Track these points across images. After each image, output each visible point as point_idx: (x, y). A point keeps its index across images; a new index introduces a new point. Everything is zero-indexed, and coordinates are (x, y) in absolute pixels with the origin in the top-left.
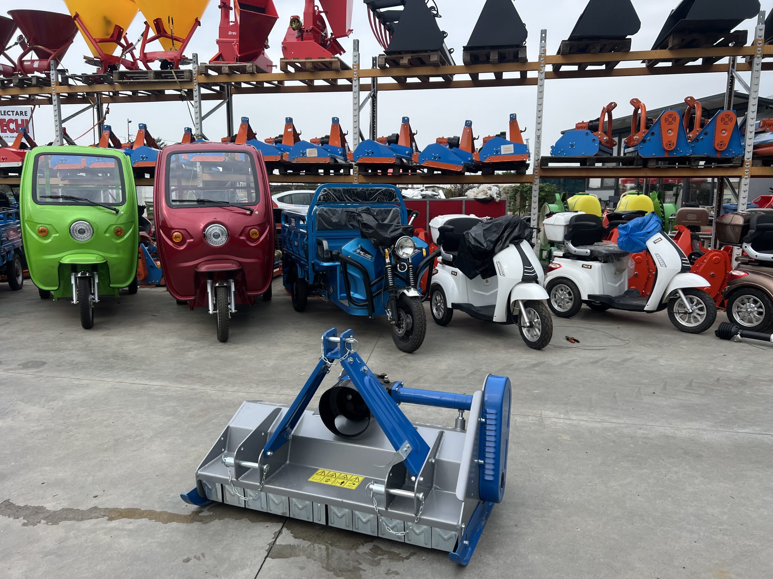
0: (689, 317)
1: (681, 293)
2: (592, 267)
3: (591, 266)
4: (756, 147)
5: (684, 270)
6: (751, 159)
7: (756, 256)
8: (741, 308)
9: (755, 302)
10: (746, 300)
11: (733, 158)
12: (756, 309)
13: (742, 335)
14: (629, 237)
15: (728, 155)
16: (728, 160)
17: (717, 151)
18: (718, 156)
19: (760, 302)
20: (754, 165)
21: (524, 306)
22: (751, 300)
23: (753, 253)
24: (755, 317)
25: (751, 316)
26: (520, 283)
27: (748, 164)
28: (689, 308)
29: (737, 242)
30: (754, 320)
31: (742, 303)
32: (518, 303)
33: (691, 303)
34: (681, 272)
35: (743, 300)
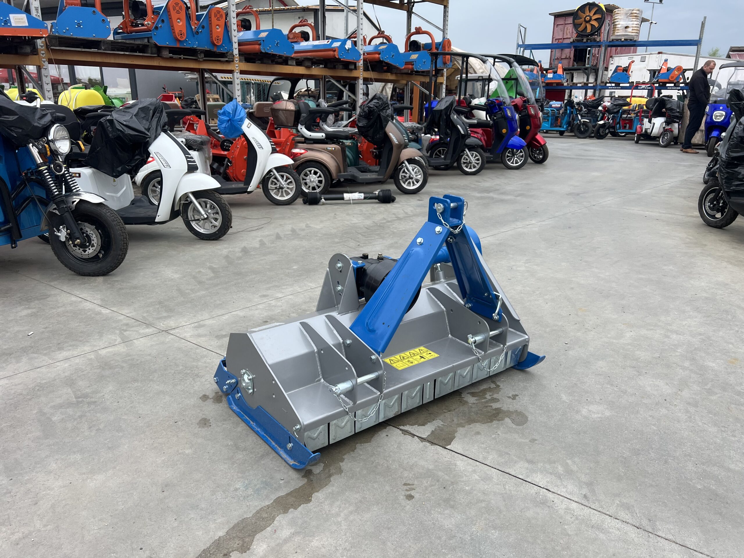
0: (282, 192)
1: (274, 171)
4: (240, 44)
5: (274, 151)
6: (238, 55)
7: (312, 136)
8: (305, 180)
9: (316, 173)
10: (308, 173)
11: (227, 53)
12: (317, 178)
13: (326, 199)
14: (231, 122)
15: (222, 50)
16: (223, 55)
17: (214, 45)
18: (215, 50)
19: (319, 173)
20: (240, 61)
21: (196, 198)
22: (313, 172)
23: (307, 133)
24: (317, 185)
25: (314, 184)
26: (187, 173)
27: (237, 59)
28: (283, 183)
29: (290, 125)
30: (316, 187)
31: (306, 175)
32: (186, 196)
33: (283, 179)
34: (272, 153)
35: (306, 173)
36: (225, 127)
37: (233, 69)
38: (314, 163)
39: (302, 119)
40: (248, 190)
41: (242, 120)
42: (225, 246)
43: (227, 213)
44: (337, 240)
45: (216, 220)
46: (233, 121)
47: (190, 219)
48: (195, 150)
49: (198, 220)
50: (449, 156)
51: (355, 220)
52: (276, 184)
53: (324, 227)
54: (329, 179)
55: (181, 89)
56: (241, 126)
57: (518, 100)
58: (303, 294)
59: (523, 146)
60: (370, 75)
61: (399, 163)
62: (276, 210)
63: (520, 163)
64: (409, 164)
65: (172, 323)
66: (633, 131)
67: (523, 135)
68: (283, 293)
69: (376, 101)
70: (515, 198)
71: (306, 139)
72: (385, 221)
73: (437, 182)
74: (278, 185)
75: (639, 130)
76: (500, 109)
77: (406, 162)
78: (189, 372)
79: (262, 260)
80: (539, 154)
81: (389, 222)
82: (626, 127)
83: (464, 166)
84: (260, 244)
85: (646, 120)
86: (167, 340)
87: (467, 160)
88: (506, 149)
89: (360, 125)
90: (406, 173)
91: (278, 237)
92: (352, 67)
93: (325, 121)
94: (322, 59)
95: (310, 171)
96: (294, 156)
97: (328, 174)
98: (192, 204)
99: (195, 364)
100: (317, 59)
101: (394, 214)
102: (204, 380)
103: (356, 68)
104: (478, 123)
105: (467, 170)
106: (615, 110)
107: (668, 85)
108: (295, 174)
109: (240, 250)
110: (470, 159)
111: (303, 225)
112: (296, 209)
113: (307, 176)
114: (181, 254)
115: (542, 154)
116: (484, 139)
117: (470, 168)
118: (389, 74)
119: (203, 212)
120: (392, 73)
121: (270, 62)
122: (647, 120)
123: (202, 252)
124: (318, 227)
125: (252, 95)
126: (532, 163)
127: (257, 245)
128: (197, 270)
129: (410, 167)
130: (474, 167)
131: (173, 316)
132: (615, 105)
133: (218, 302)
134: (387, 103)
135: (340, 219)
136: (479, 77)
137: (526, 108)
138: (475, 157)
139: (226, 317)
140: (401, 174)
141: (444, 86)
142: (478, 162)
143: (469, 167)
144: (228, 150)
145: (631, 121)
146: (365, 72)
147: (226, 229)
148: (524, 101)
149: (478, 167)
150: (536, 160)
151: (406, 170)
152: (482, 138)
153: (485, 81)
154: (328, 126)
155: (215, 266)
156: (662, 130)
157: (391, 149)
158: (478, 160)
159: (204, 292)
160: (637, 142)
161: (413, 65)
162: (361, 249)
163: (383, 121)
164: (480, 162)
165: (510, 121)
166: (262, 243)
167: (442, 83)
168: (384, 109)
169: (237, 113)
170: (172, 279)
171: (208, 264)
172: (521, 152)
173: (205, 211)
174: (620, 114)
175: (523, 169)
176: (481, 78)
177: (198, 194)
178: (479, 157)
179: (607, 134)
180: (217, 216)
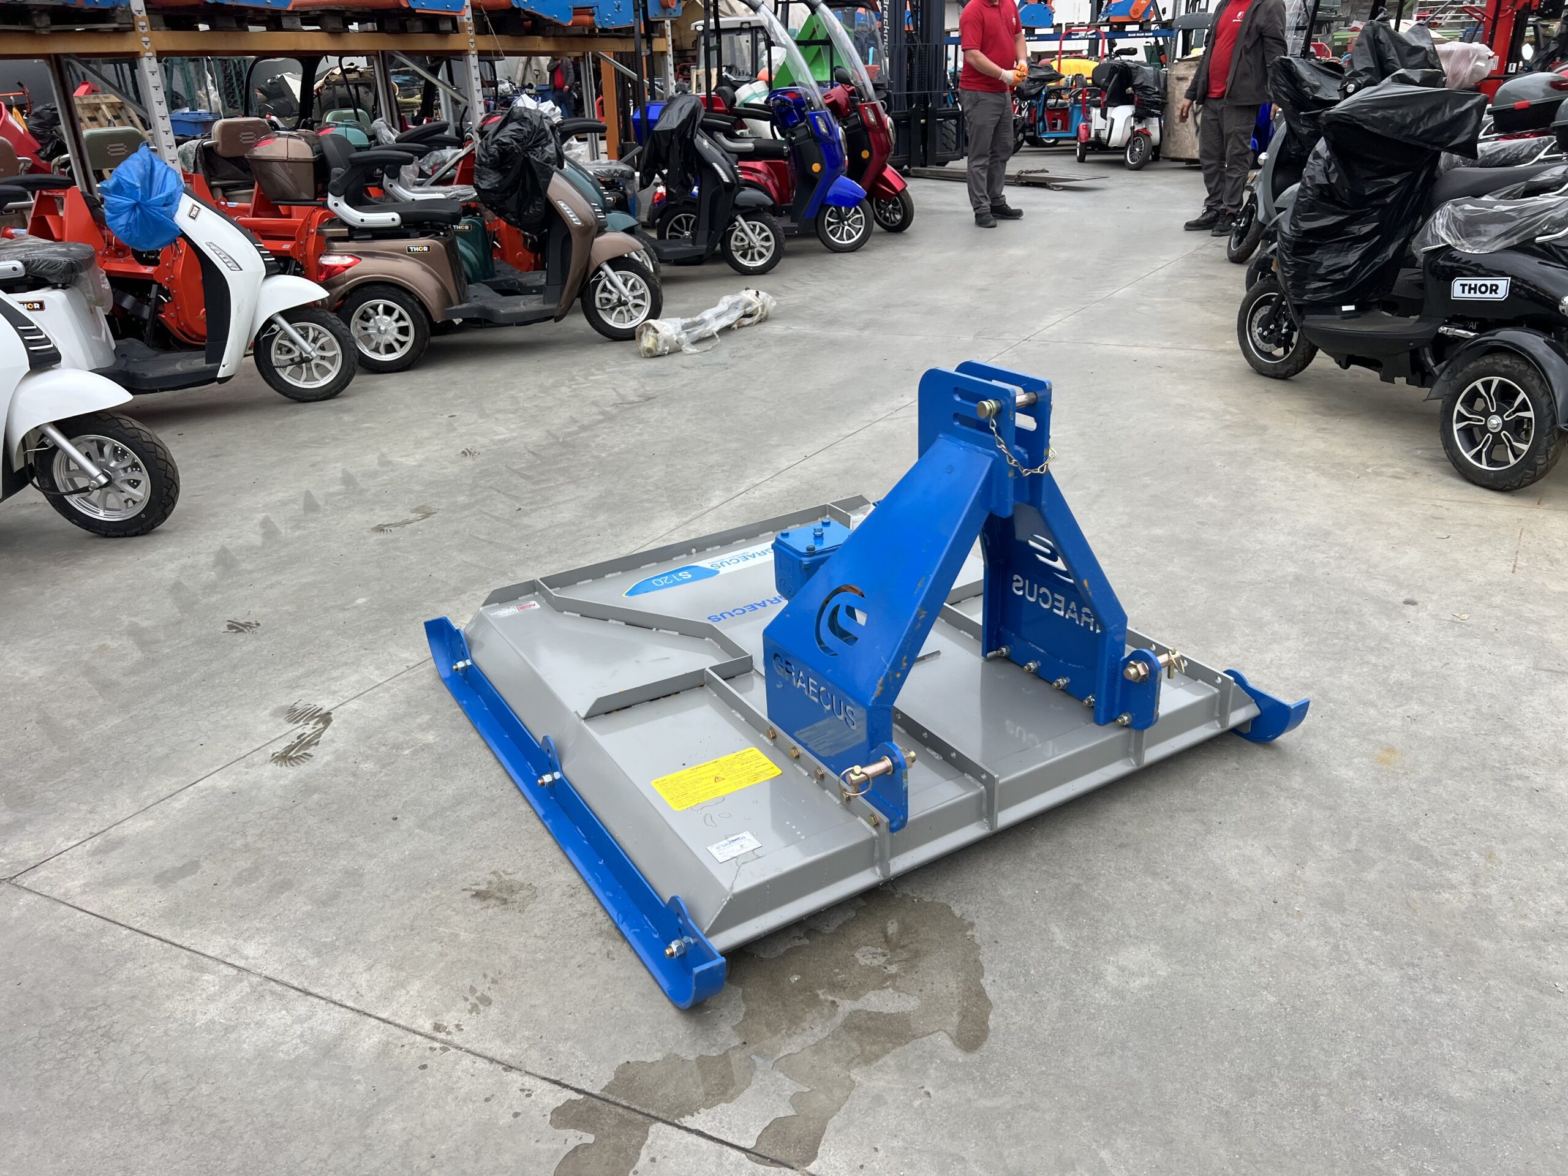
0: (309, 369)
1: (280, 320)
2: (46, 305)
3: (41, 304)
5: (272, 271)
6: (144, 14)
7: (362, 220)
8: (366, 329)
9: (388, 311)
10: (371, 311)
11: (113, 9)
12: (394, 324)
14: (141, 209)
15: (99, 3)
16: (103, 15)
18: (79, 3)
19: (398, 309)
20: (153, 26)
21: (69, 437)
22: (381, 308)
23: (354, 215)
24: (397, 340)
25: (389, 339)
26: (28, 375)
27: (143, 24)
28: (309, 349)
29: (305, 196)
30: (396, 346)
31: (365, 317)
32: (39, 433)
33: (305, 338)
34: (267, 276)
35: (365, 312)
36: (128, 224)
37: (136, 50)
38: (380, 288)
39: (333, 181)
40: (219, 376)
41: (171, 202)
42: (170, 550)
43: (162, 465)
44: (462, 499)
45: (135, 484)
46: (147, 206)
47: (63, 490)
48: (55, 287)
49: (85, 490)
50: (703, 234)
51: (502, 432)
52: (289, 351)
53: (427, 459)
54: (426, 322)
55: (19, 84)
56: (172, 217)
57: (839, 92)
58: (388, 689)
59: (860, 199)
60: (492, 42)
61: (591, 271)
62: (297, 417)
63: (857, 237)
64: (614, 270)
65: (26, 849)
66: (1073, 134)
67: (857, 171)
68: (334, 693)
69: (513, 126)
70: (857, 332)
71: (352, 228)
72: (574, 428)
73: (683, 301)
74: (297, 353)
75: (1083, 132)
76: (802, 117)
77: (607, 268)
78: (82, 1024)
79: (272, 586)
80: (895, 211)
81: (584, 428)
82: (1055, 125)
83: (737, 255)
84: (264, 535)
85: (1096, 112)
86: (15, 914)
87: (742, 240)
88: (824, 207)
89: (482, 187)
90: (610, 292)
91: (311, 506)
92: (447, 26)
93: (395, 175)
94: (367, 10)
95: (375, 308)
96: (326, 277)
97: (420, 311)
98: (60, 452)
99: (98, 991)
100: (356, 10)
101: (595, 403)
102: (128, 1049)
103: (456, 28)
104: (756, 148)
105: (745, 263)
106: (1033, 91)
107: (1128, 28)
108: (336, 322)
109: (212, 558)
110: (750, 240)
111: (371, 460)
112: (349, 410)
113: (368, 320)
114: (48, 593)
115: (899, 211)
116: (774, 184)
117: (753, 259)
118: (539, 38)
119: (94, 471)
120: (545, 36)
121: (235, 25)
122: (1098, 111)
123: (108, 578)
124: (411, 462)
125: (211, 88)
126: (880, 233)
127: (257, 540)
128: (95, 645)
129: (617, 278)
130: (761, 255)
131: (29, 821)
132: (1031, 80)
133: (160, 751)
134: (544, 130)
135: (462, 430)
136: (742, 23)
137: (859, 110)
138: (759, 234)
139: (184, 800)
140: (598, 295)
141: (670, 60)
142: (767, 244)
143: (749, 257)
144: (155, 263)
145: (1064, 113)
146: (479, 38)
147: (166, 506)
148: (852, 93)
149: (768, 255)
150: (889, 224)
151: (609, 286)
152: (769, 183)
153: (757, 33)
154: (406, 187)
155: (145, 624)
156: (1128, 133)
157: (568, 238)
158: (767, 239)
159: (117, 721)
160: (1081, 160)
161: (593, 15)
162: (526, 521)
163: (539, 175)
164: (772, 243)
165: (827, 144)
166: (269, 530)
167: (663, 54)
168: (537, 143)
169: (156, 186)
170: (24, 685)
171: (126, 620)
172: (857, 212)
173: (99, 466)
174: (1043, 98)
175: (865, 250)
176: (746, 26)
177: (70, 427)
178: (768, 232)
179: (1022, 141)
180: (136, 475)
